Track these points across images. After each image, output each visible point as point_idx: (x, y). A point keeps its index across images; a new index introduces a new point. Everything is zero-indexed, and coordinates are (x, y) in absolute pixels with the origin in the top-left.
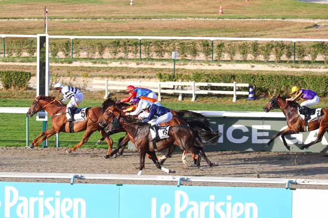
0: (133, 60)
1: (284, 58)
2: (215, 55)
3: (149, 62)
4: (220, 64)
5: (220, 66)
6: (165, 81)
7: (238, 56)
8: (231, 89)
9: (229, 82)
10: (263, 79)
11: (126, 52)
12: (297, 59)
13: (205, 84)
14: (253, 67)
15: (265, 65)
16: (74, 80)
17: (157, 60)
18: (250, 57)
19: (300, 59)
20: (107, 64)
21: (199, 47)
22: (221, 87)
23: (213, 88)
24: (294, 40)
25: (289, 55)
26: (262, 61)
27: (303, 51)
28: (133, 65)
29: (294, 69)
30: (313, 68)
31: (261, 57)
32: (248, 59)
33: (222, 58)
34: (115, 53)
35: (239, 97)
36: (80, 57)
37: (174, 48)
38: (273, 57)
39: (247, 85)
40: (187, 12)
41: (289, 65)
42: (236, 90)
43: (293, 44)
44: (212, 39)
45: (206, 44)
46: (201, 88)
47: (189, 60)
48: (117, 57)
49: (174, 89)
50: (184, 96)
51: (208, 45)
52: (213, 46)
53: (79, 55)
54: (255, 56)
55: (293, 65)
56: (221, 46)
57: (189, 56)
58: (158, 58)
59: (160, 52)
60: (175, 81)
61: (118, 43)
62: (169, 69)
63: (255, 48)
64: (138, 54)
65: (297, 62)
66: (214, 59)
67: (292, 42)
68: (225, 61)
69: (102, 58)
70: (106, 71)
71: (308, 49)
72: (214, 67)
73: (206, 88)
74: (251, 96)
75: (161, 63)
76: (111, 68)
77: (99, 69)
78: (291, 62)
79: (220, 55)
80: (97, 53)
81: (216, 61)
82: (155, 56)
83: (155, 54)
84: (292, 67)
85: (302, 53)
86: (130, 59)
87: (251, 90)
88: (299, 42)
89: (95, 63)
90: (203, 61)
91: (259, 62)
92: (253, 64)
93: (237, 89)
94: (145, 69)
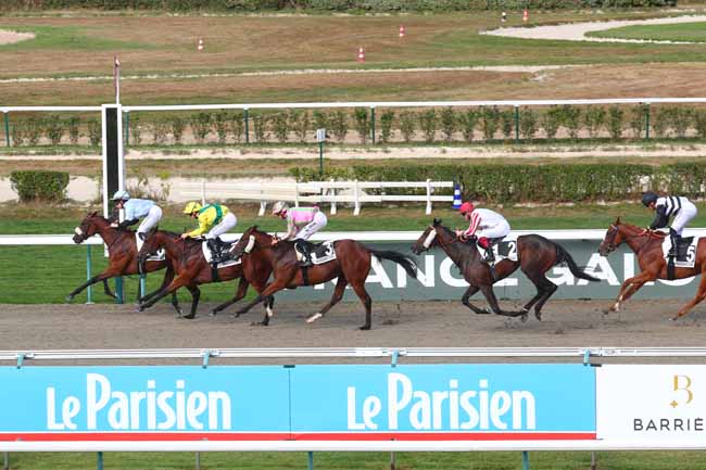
0: (235, 145)
1: (499, 135)
2: (379, 133)
3: (264, 149)
4: (389, 148)
5: (387, 152)
6: (304, 181)
7: (419, 135)
8: (423, 192)
9: (419, 180)
10: (477, 173)
11: (222, 132)
12: (521, 137)
13: (377, 185)
14: (444, 152)
15: (466, 149)
16: (145, 183)
17: (277, 145)
18: (439, 135)
19: (527, 137)
20: (188, 153)
21: (350, 121)
22: (403, 189)
23: (389, 191)
24: (516, 103)
25: (507, 130)
26: (461, 142)
27: (532, 123)
28: (234, 154)
29: (518, 155)
30: (551, 151)
31: (459, 136)
32: (436, 139)
33: (390, 139)
34: (203, 134)
35: (435, 205)
36: (142, 143)
37: (307, 123)
38: (478, 135)
39: (450, 184)
40: (302, 59)
41: (510, 147)
42: (432, 194)
43: (514, 110)
44: (372, 105)
45: (361, 114)
46: (369, 191)
47: (333, 144)
48: (205, 142)
49: (321, 194)
50: (339, 206)
51: (365, 117)
52: (373, 118)
53: (140, 140)
54: (448, 134)
55: (515, 147)
56: (388, 116)
57: (332, 136)
58: (277, 141)
59: (281, 131)
60: (323, 180)
61: (208, 117)
62: (301, 159)
63: (449, 119)
64: (244, 136)
65: (522, 142)
66: (377, 140)
67: (512, 107)
68: (396, 144)
69: (181, 145)
70: (192, 167)
71: (539, 120)
72: (378, 154)
73: (378, 192)
74: (457, 202)
75: (285, 149)
76: (200, 161)
77: (178, 163)
78: (512, 142)
79: (386, 134)
80: (170, 135)
81: (380, 144)
82: (273, 138)
83: (272, 136)
84: (514, 151)
85: (530, 125)
86: (229, 145)
87: (457, 192)
88: (526, 107)
89: (167, 153)
90: (357, 145)
91: (456, 143)
92: (445, 148)
93: (433, 191)
94: (259, 161)
